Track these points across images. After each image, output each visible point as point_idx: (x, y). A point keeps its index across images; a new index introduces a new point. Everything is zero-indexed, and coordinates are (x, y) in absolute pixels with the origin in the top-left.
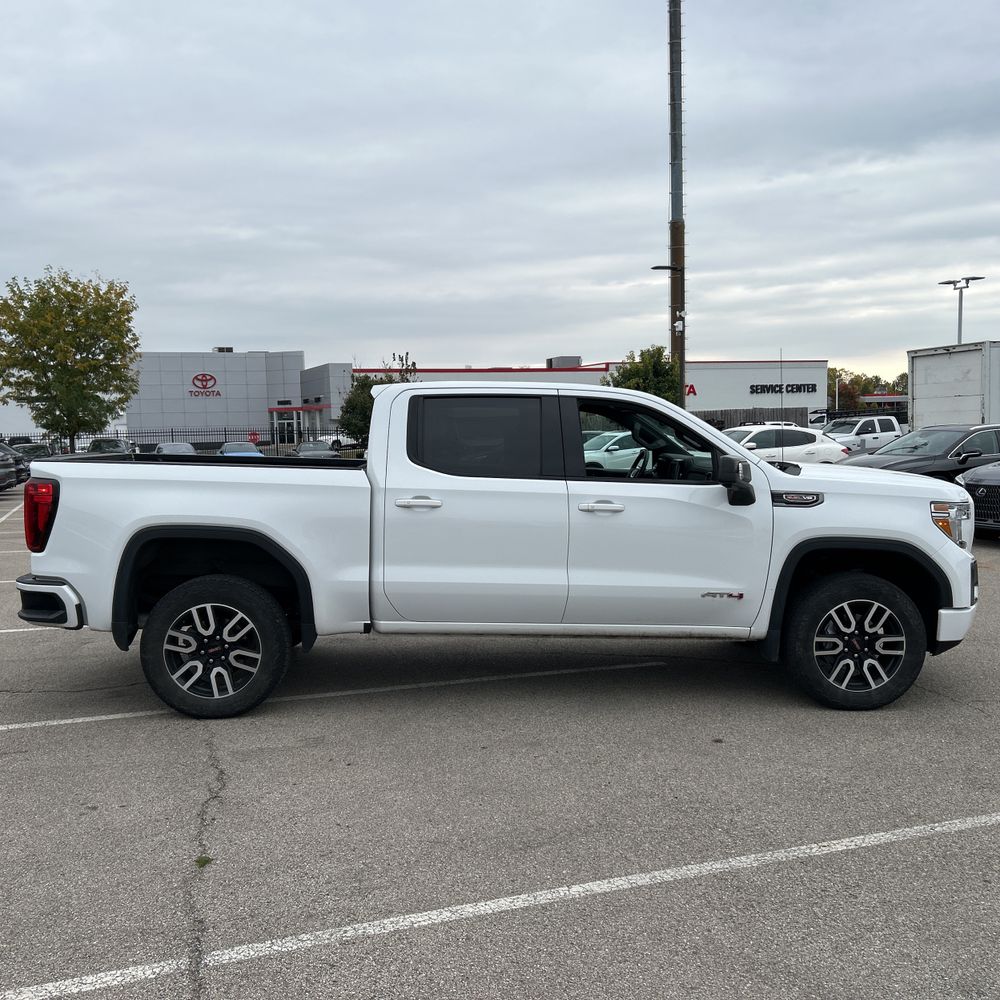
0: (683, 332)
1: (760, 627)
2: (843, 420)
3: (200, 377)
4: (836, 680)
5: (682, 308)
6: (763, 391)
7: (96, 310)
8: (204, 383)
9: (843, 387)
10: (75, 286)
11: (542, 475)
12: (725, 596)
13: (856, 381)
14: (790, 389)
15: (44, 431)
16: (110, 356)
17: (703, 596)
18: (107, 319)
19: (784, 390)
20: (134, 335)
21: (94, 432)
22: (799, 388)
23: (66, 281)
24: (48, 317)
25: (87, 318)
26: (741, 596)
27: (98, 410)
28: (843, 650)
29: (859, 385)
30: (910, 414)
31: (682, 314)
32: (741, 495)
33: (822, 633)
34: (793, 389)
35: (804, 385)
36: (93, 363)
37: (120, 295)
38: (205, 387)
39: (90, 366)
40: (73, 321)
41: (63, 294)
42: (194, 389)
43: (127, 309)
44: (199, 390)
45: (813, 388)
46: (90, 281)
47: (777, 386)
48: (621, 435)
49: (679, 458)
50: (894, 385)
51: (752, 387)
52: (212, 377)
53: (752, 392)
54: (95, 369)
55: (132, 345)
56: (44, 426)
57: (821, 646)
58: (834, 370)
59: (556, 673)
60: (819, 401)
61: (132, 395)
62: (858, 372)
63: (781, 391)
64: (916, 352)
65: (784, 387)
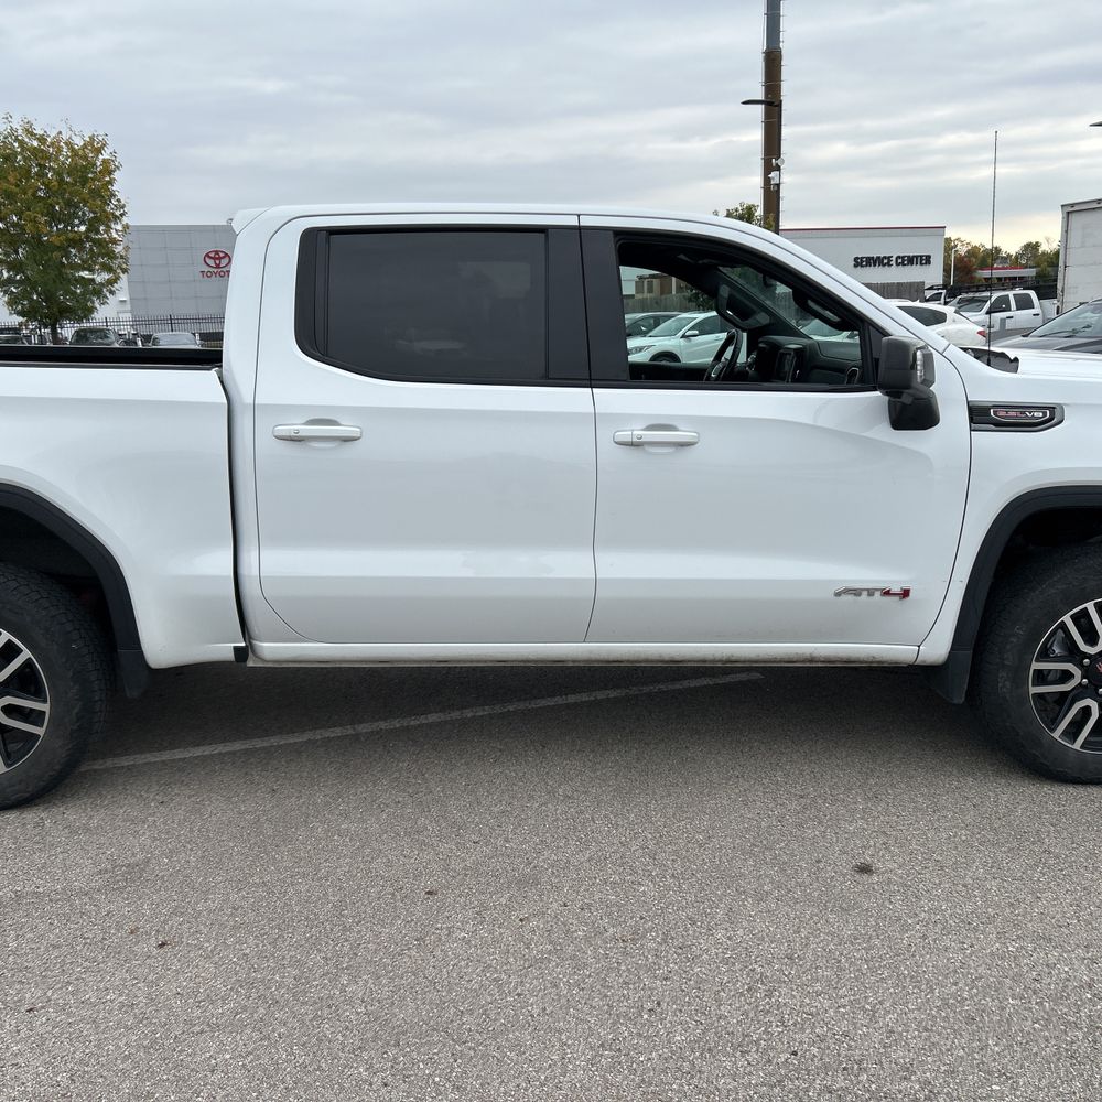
0: (778, 185)
1: (936, 646)
2: (971, 295)
3: (212, 255)
4: (1065, 734)
5: (778, 156)
6: (868, 264)
7: (72, 171)
8: (218, 262)
9: (959, 259)
10: (42, 139)
11: (547, 377)
12: (878, 594)
13: (973, 252)
14: (900, 261)
15: (21, 319)
16: (92, 228)
17: (838, 594)
18: (85, 181)
19: (893, 263)
20: (119, 201)
21: (80, 321)
22: (911, 260)
23: (31, 134)
24: (11, 178)
25: (61, 180)
26: (905, 593)
27: (83, 294)
28: (1080, 684)
29: (976, 257)
30: (1059, 286)
31: (779, 162)
32: (914, 413)
33: (1045, 655)
34: (903, 261)
35: (917, 257)
36: (71, 235)
37: (98, 151)
38: (218, 266)
39: (68, 240)
40: (43, 184)
41: (28, 150)
42: (206, 269)
43: (108, 169)
44: (212, 270)
45: (927, 260)
46: (60, 133)
47: (885, 257)
48: (701, 316)
49: (793, 344)
50: (1017, 257)
51: (856, 259)
52: (226, 255)
53: (856, 266)
54: (77, 242)
55: (118, 213)
56: (19, 313)
57: (1041, 677)
58: (948, 240)
59: (585, 697)
60: (933, 275)
61: (122, 275)
62: (976, 243)
63: (889, 264)
64: (1072, 205)
65: (894, 259)
